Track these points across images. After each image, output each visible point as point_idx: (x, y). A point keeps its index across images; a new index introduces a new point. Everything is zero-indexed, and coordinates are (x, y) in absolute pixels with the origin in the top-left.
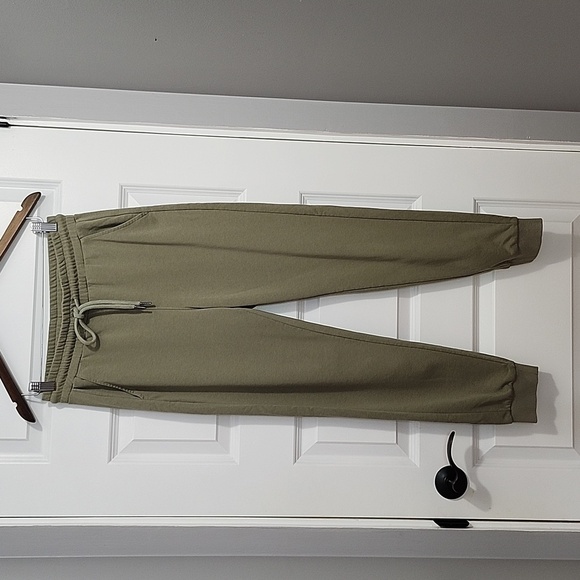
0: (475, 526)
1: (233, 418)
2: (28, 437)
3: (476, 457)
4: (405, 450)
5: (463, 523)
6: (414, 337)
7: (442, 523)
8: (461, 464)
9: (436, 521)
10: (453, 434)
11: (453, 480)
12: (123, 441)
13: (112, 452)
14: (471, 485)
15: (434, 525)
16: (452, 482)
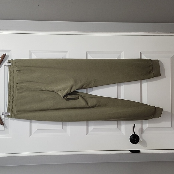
0: (142, 152)
1: (67, 123)
2: (4, 129)
3: (142, 131)
4: (120, 130)
5: (138, 151)
6: (122, 98)
7: (132, 151)
8: (137, 133)
9: (130, 151)
10: (135, 124)
11: (135, 138)
12: (34, 130)
13: (31, 133)
14: (141, 139)
15: (129, 152)
16: (135, 139)
